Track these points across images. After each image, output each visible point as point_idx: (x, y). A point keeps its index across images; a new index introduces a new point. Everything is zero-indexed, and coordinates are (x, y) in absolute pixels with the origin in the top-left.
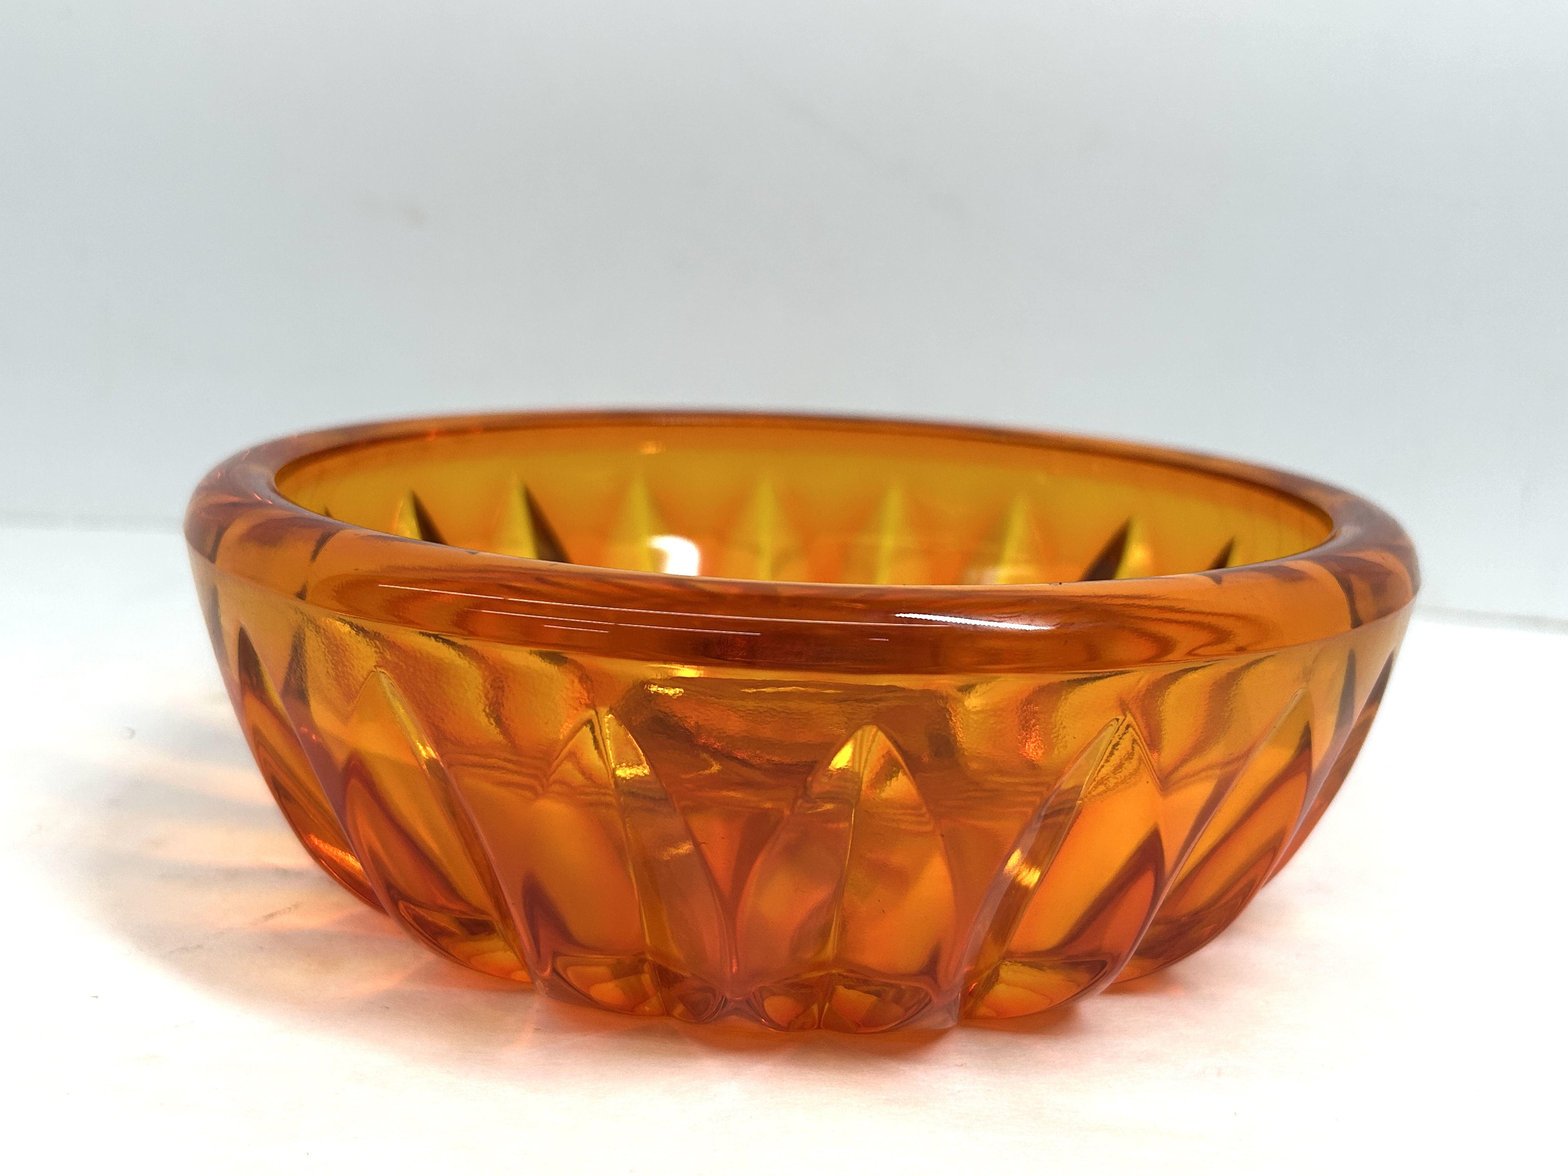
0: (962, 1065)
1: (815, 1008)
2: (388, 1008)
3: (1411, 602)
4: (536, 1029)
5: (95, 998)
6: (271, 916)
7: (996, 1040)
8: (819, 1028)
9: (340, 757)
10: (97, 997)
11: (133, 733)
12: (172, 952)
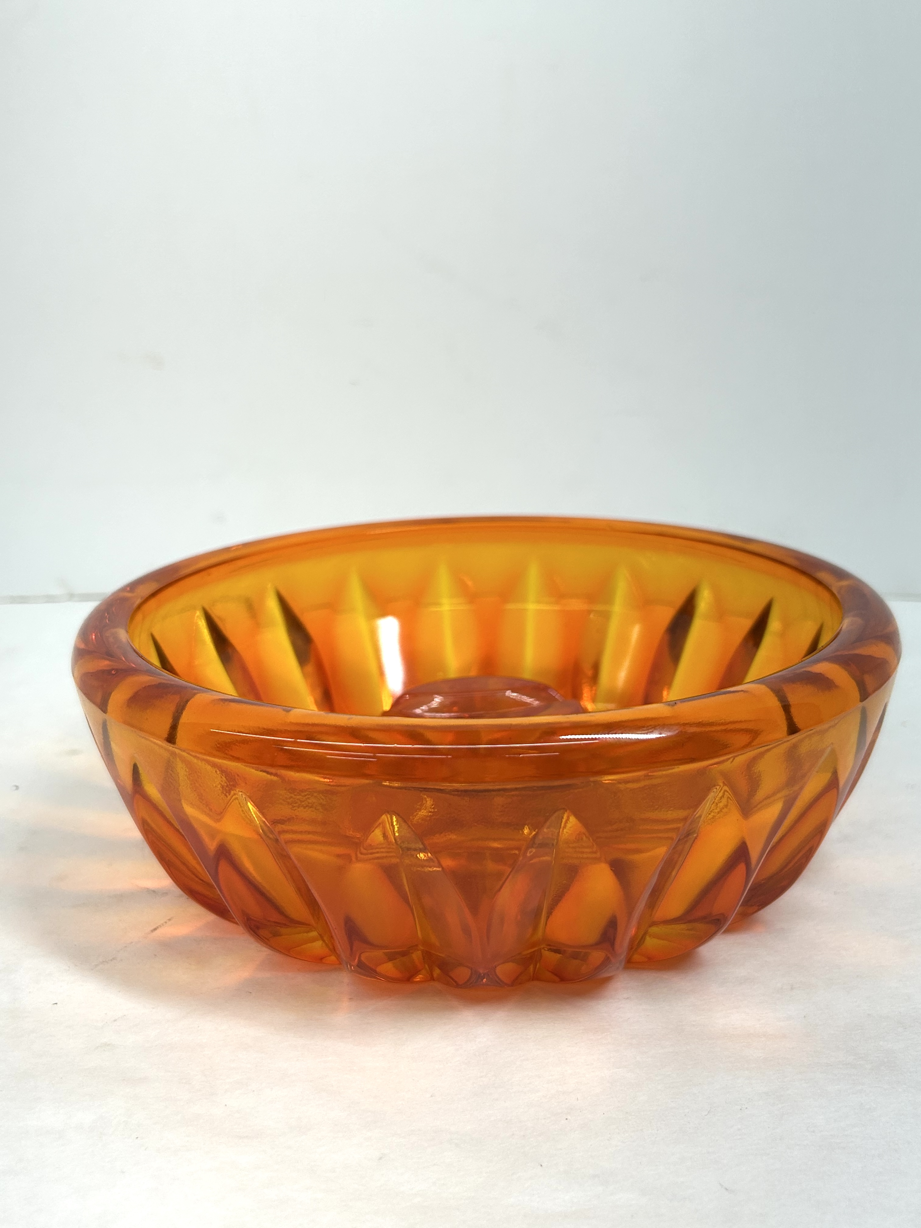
0: (628, 998)
1: (531, 968)
2: (250, 993)
3: (893, 676)
4: (350, 999)
5: (55, 1005)
6: (155, 929)
7: (648, 976)
8: (533, 980)
9: (212, 846)
10: (56, 1004)
11: (17, 787)
12: (96, 965)
